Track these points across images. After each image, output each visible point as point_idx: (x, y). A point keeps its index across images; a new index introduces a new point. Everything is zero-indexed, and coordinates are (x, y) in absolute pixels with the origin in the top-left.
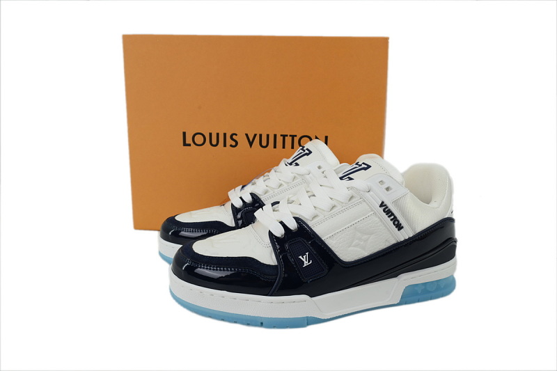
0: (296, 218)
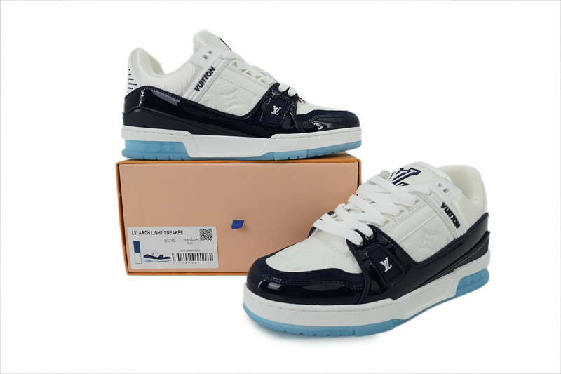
0: (369, 225)
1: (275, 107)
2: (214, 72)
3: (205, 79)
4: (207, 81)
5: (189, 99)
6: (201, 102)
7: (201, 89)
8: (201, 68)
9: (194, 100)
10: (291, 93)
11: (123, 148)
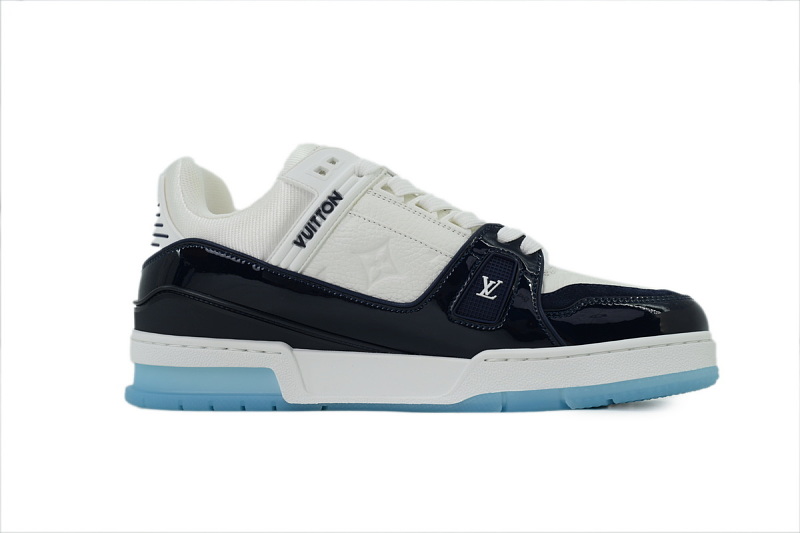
1: (485, 278)
2: (340, 202)
3: (318, 218)
4: (324, 224)
5: (283, 266)
6: (310, 272)
7: (308, 243)
8: (309, 195)
9: (292, 268)
10: (527, 248)
11: (130, 381)
